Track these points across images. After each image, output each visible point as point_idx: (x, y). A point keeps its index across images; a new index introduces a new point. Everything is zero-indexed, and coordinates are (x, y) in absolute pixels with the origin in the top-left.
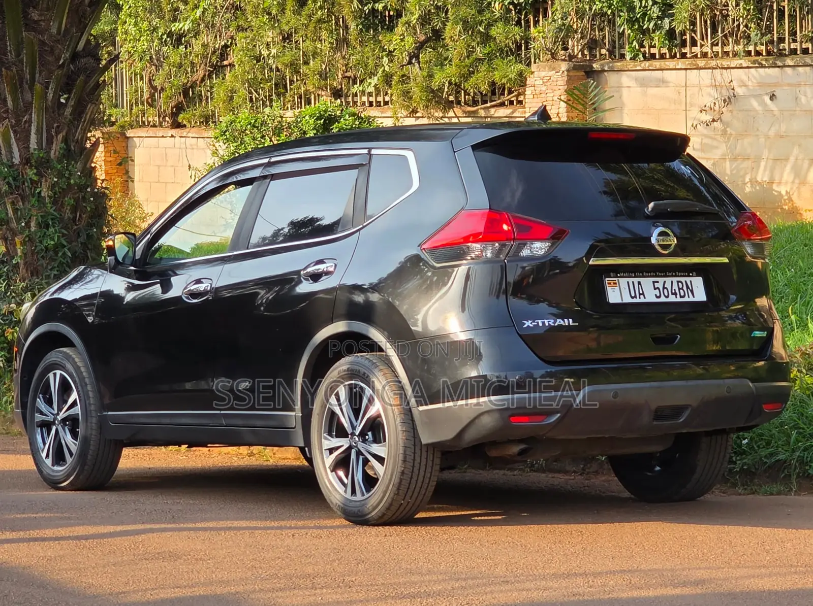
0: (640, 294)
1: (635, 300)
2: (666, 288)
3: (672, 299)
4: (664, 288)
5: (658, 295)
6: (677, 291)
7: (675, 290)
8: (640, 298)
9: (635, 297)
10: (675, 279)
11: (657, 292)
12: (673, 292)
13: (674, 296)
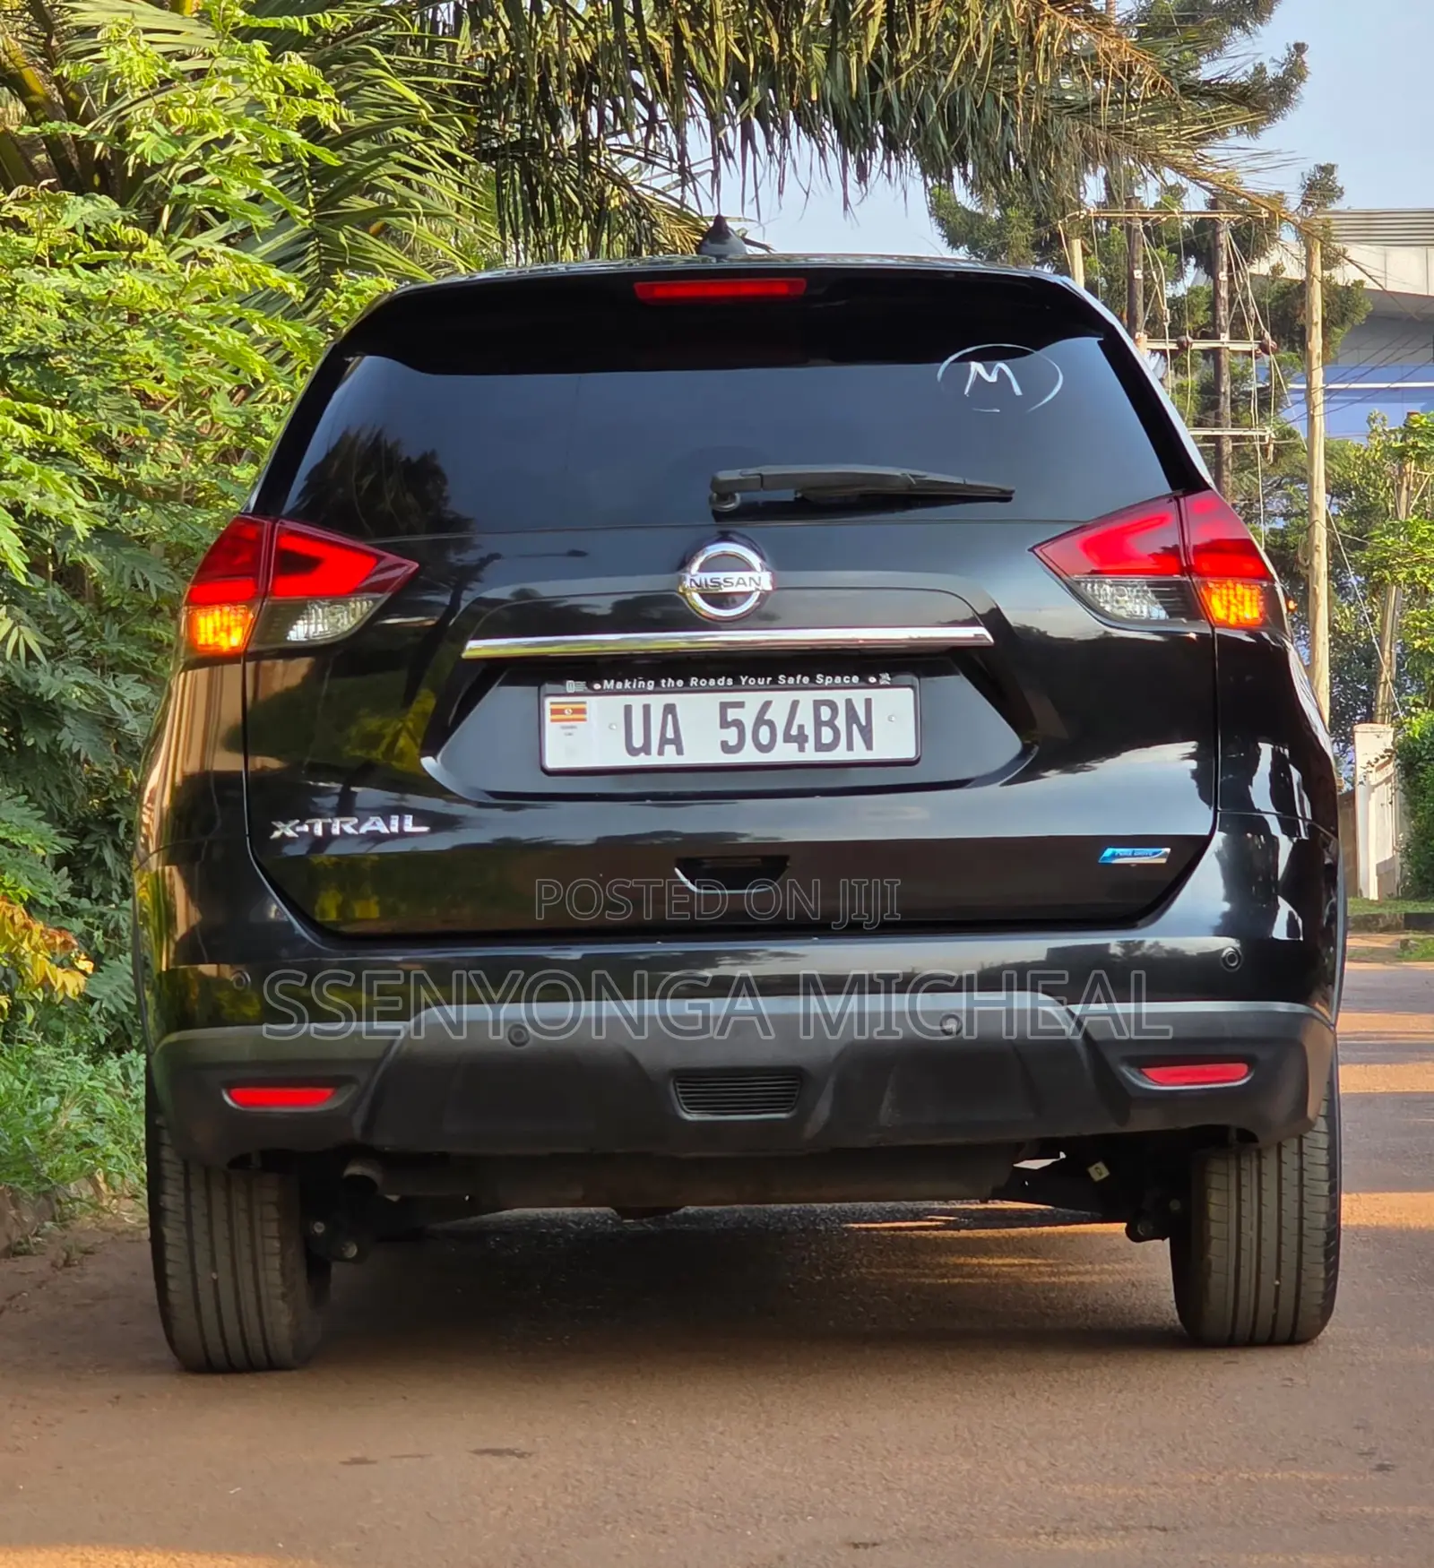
0: (664, 741)
1: (641, 760)
2: (771, 724)
3: (785, 753)
4: (760, 720)
5: (733, 741)
6: (810, 731)
7: (801, 727)
8: (661, 752)
9: (646, 749)
10: (807, 698)
11: (731, 736)
12: (794, 732)
13: (795, 745)
